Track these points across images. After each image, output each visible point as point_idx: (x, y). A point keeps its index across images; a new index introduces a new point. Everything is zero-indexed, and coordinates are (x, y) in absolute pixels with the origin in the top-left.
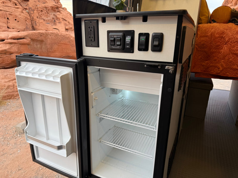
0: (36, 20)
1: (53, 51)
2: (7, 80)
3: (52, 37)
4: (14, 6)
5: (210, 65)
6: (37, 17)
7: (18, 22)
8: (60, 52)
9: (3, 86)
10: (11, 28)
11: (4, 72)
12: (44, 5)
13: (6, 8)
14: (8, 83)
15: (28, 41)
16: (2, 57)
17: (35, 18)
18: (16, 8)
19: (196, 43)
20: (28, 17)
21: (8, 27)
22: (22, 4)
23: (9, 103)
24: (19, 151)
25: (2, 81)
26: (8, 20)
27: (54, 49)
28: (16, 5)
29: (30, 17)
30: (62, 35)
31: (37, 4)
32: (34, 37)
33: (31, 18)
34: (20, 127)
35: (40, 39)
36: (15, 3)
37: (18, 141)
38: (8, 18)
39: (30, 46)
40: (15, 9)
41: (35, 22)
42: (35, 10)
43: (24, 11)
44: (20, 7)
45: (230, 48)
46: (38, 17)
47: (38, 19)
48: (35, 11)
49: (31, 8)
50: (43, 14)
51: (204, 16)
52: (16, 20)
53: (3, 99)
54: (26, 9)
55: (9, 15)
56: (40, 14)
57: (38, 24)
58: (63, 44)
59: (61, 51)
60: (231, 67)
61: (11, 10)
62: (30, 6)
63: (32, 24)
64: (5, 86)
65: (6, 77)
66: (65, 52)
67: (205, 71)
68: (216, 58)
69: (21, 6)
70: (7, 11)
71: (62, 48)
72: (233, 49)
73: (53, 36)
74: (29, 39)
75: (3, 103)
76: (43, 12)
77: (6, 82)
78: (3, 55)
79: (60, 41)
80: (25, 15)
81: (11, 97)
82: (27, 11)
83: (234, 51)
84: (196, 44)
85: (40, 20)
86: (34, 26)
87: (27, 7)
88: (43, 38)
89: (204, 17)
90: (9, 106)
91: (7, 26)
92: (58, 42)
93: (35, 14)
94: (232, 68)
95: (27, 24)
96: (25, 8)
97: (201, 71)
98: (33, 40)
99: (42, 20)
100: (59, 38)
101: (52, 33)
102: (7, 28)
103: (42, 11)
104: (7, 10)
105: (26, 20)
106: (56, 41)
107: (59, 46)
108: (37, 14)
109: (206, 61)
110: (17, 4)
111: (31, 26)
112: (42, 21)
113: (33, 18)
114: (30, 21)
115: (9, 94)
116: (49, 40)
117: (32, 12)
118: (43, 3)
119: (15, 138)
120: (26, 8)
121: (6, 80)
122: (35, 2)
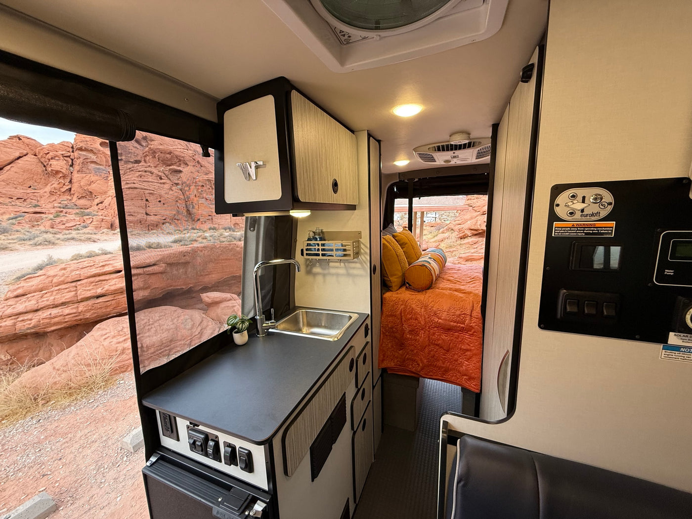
0: (193, 199)
1: (207, 273)
2: (121, 340)
3: (204, 254)
4: (157, 181)
5: (406, 357)
6: (195, 196)
7: (164, 204)
8: (218, 273)
9: (114, 350)
10: (152, 214)
11: (118, 322)
12: (207, 176)
13: (145, 184)
14: (122, 343)
15: (162, 268)
16: (115, 298)
17: (192, 196)
18: (161, 183)
19: (382, 325)
20: (181, 197)
21: (147, 214)
22: (170, 176)
23: (121, 382)
24: (118, 499)
25: (112, 342)
26: (147, 203)
27: (209, 271)
28: (161, 179)
29: (184, 195)
30: (222, 247)
31: (195, 177)
32: (172, 261)
33: (186, 197)
34: (129, 442)
35: (182, 261)
36: (159, 176)
37: (121, 473)
38: (147, 200)
39: (164, 274)
40: (159, 185)
41: (192, 202)
42: (191, 184)
43: (174, 188)
44: (168, 181)
45: (429, 337)
46: (197, 196)
47: (195, 199)
48: (192, 187)
49: (185, 183)
50: (206, 191)
51: (395, 275)
52: (160, 201)
53: (113, 373)
54: (177, 184)
55: (148, 195)
56: (199, 190)
57: (196, 207)
58: (223, 260)
59: (221, 271)
60: (435, 364)
61: (153, 186)
62: (185, 180)
63: (187, 207)
64: (116, 351)
65: (121, 333)
66: (228, 271)
67: (400, 366)
68: (412, 348)
69: (170, 179)
70: (145, 189)
71: (222, 265)
72: (433, 337)
73: (206, 252)
74: (164, 265)
75: (110, 381)
76: (205, 188)
77: (119, 343)
78: (118, 295)
79: (219, 257)
80: (176, 194)
81: (127, 368)
82: (179, 187)
83: (435, 341)
84: (382, 327)
85: (201, 199)
86: (190, 209)
87: (179, 182)
88: (188, 258)
89: (395, 277)
90: (120, 387)
91: (144, 212)
92: (214, 259)
93: (193, 192)
94: (435, 366)
95: (178, 207)
96: (175, 183)
97: (394, 365)
98: (170, 265)
99: (203, 199)
100: (218, 252)
101: (204, 247)
102: (145, 216)
103: (203, 186)
104: (145, 187)
105: (177, 201)
106: (211, 257)
107: (217, 263)
108: (195, 191)
109: (399, 350)
110: (163, 178)
111: (185, 208)
112: (202, 201)
113: (188, 198)
114: (184, 201)
115: (123, 363)
116: (198, 258)
117: (187, 189)
118: (205, 175)
119: (117, 465)
120: (177, 182)
121: (120, 338)
122: (192, 172)
